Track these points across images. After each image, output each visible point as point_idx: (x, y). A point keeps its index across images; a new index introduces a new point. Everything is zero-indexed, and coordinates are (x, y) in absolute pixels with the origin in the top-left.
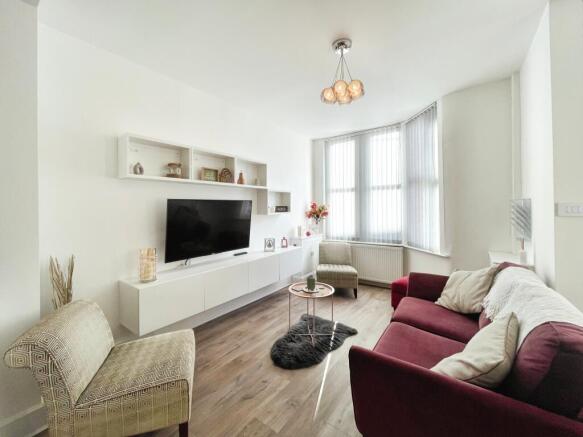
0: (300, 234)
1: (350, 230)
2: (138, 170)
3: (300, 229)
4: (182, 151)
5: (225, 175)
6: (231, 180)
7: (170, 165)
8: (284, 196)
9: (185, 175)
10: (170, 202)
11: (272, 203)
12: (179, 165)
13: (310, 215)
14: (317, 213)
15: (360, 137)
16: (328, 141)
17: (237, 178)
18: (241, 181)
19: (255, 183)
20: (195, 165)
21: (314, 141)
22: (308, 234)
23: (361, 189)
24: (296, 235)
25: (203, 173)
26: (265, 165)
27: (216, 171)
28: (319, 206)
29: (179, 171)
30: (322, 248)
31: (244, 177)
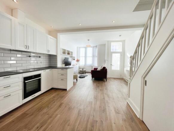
1: (84, 64)
4: (65, 50)
6: (69, 54)
8: (74, 57)
15: (86, 48)
16: (80, 48)
21: (77, 47)
23: (86, 57)
28: (78, 59)
29: (65, 53)
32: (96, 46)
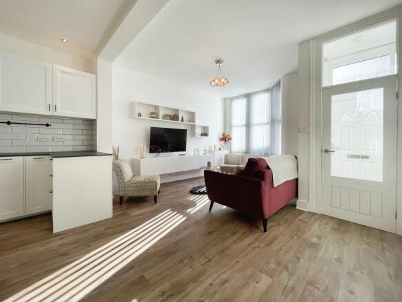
0: (215, 148)
1: (243, 148)
2: (140, 115)
3: (215, 146)
4: (156, 107)
5: (175, 117)
6: (177, 119)
7: (152, 113)
8: (205, 128)
9: (157, 117)
10: (152, 128)
11: (198, 131)
12: (155, 113)
13: (221, 140)
14: (225, 138)
15: (248, 96)
16: (232, 99)
17: (180, 118)
18: (182, 120)
19: (190, 121)
20: (162, 113)
21: (225, 99)
22: (220, 149)
23: (248, 125)
24: (213, 149)
25: (165, 117)
26: (194, 113)
27: (171, 116)
28: (226, 134)
29: (155, 115)
30: (226, 156)
31: (184, 119)
32: (278, 84)
